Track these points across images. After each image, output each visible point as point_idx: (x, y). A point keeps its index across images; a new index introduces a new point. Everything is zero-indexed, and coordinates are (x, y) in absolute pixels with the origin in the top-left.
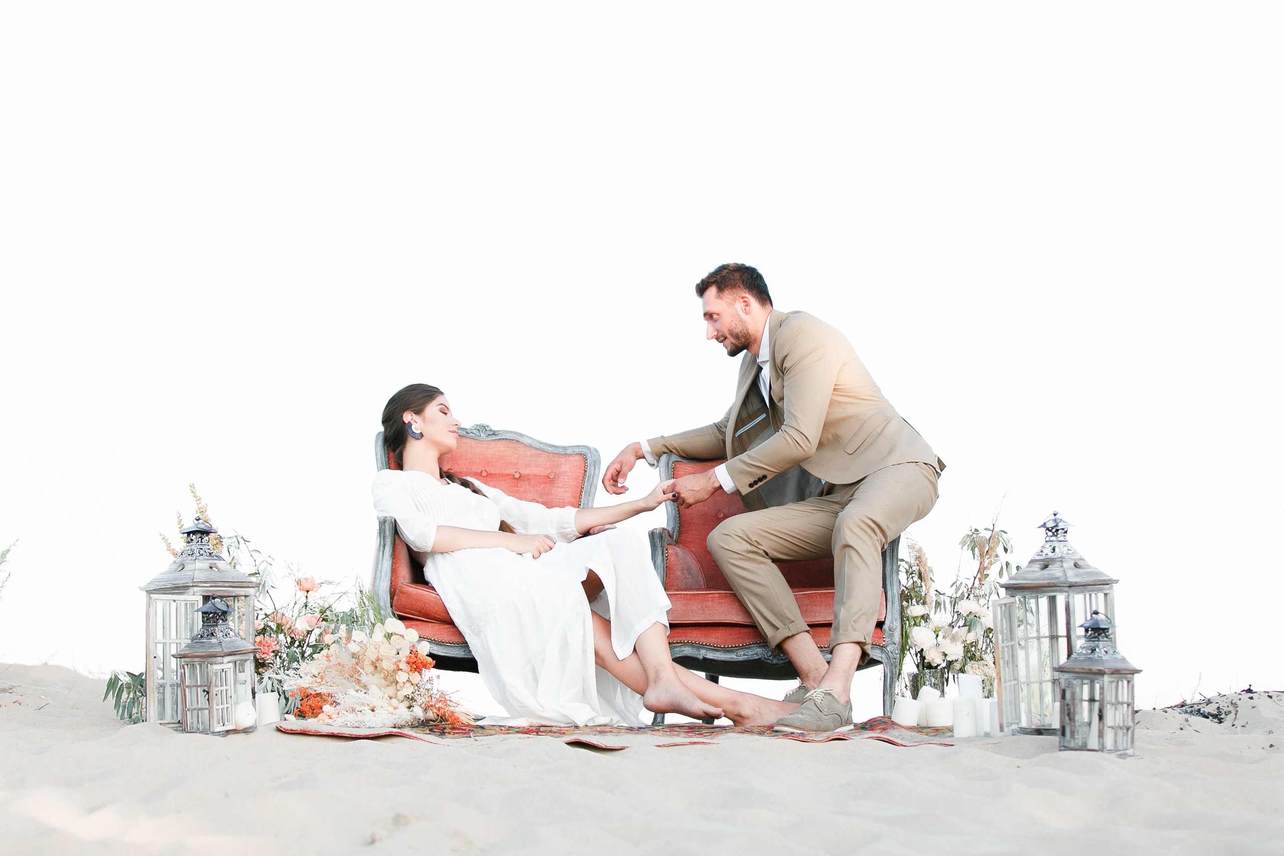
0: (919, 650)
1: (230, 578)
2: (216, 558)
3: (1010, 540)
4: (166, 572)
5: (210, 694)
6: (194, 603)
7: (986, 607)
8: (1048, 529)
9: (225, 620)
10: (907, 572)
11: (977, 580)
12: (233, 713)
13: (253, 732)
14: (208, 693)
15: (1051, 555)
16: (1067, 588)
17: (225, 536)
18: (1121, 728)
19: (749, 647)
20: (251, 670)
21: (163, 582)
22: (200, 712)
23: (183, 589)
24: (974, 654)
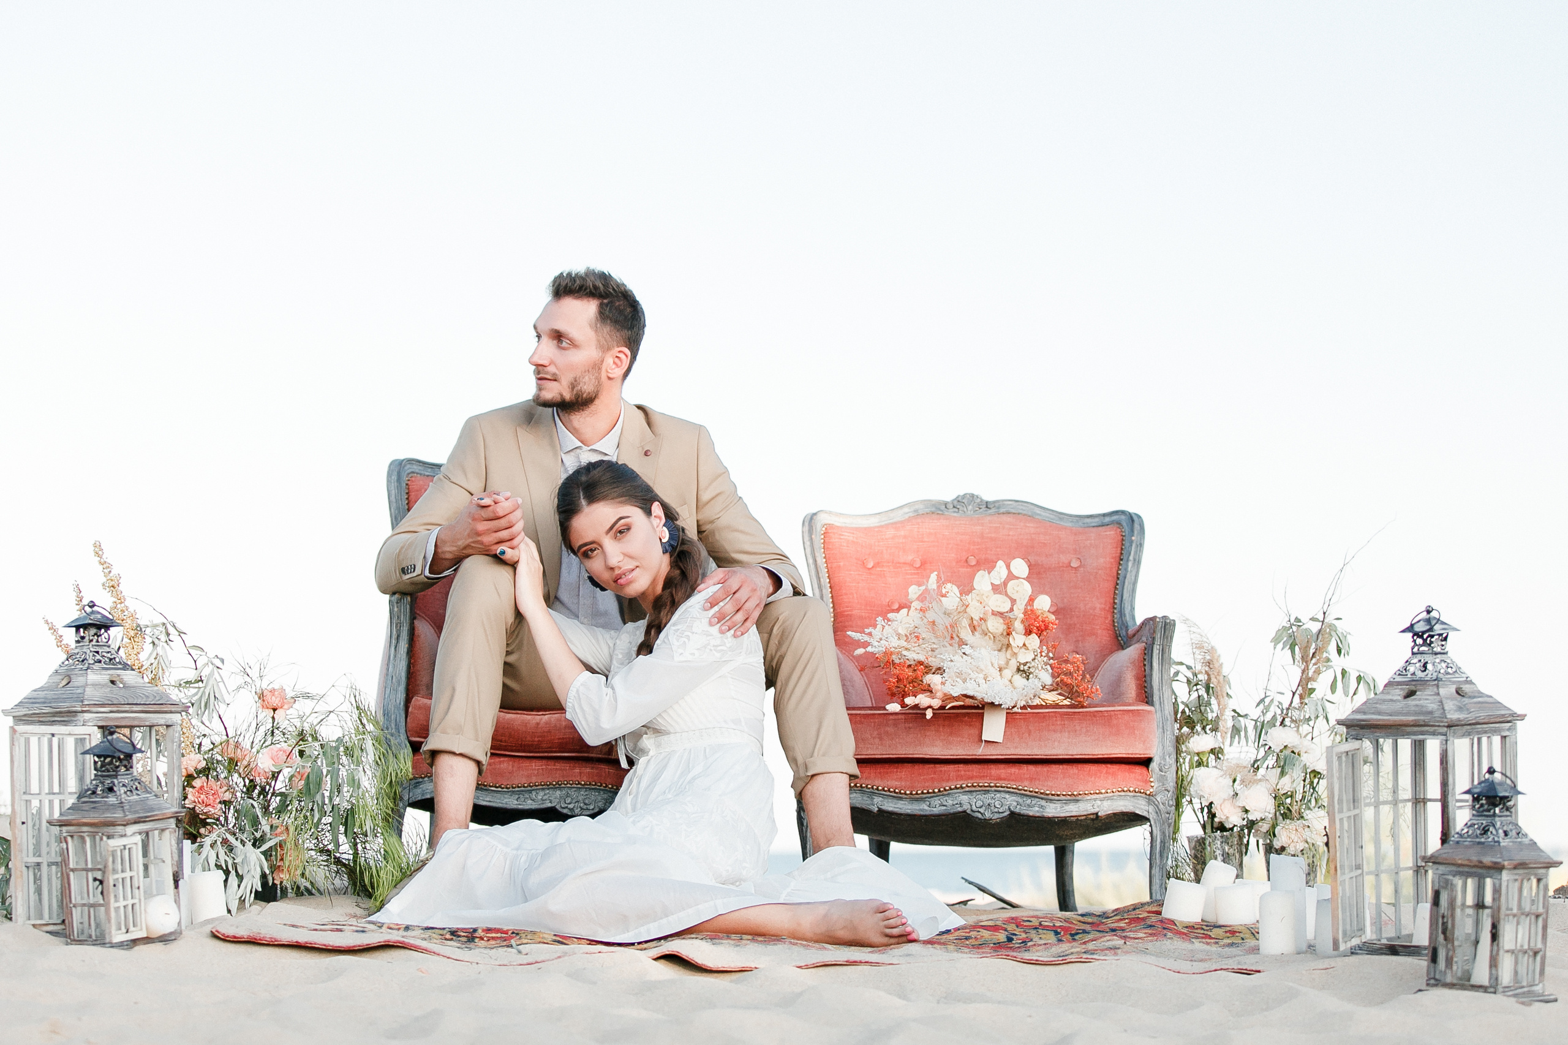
0: (1207, 804)
1: (143, 698)
2: (120, 666)
3: (1348, 636)
4: (42, 687)
5: (104, 884)
6: (85, 738)
7: (1309, 737)
8: (1416, 634)
9: (129, 767)
10: (1189, 682)
11: (1297, 697)
12: (143, 911)
13: (175, 939)
14: (101, 882)
15: (1420, 674)
16: (1446, 729)
17: (149, 624)
18: (1525, 952)
19: (949, 794)
20: (171, 845)
21: (38, 703)
22: (92, 910)
23: (67, 716)
24: (1288, 809)
